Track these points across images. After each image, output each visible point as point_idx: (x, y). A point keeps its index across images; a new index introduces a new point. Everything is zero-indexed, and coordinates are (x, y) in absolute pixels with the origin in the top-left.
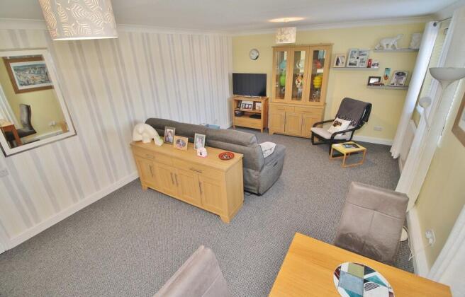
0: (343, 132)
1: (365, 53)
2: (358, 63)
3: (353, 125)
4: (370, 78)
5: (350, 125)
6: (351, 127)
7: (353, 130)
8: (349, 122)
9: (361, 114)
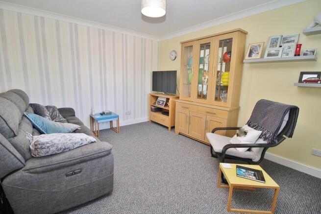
0: (250, 147)
1: (292, 39)
2: (280, 53)
3: (265, 139)
4: (302, 74)
5: (260, 137)
6: (261, 141)
7: (265, 148)
8: (259, 133)
9: (277, 123)
